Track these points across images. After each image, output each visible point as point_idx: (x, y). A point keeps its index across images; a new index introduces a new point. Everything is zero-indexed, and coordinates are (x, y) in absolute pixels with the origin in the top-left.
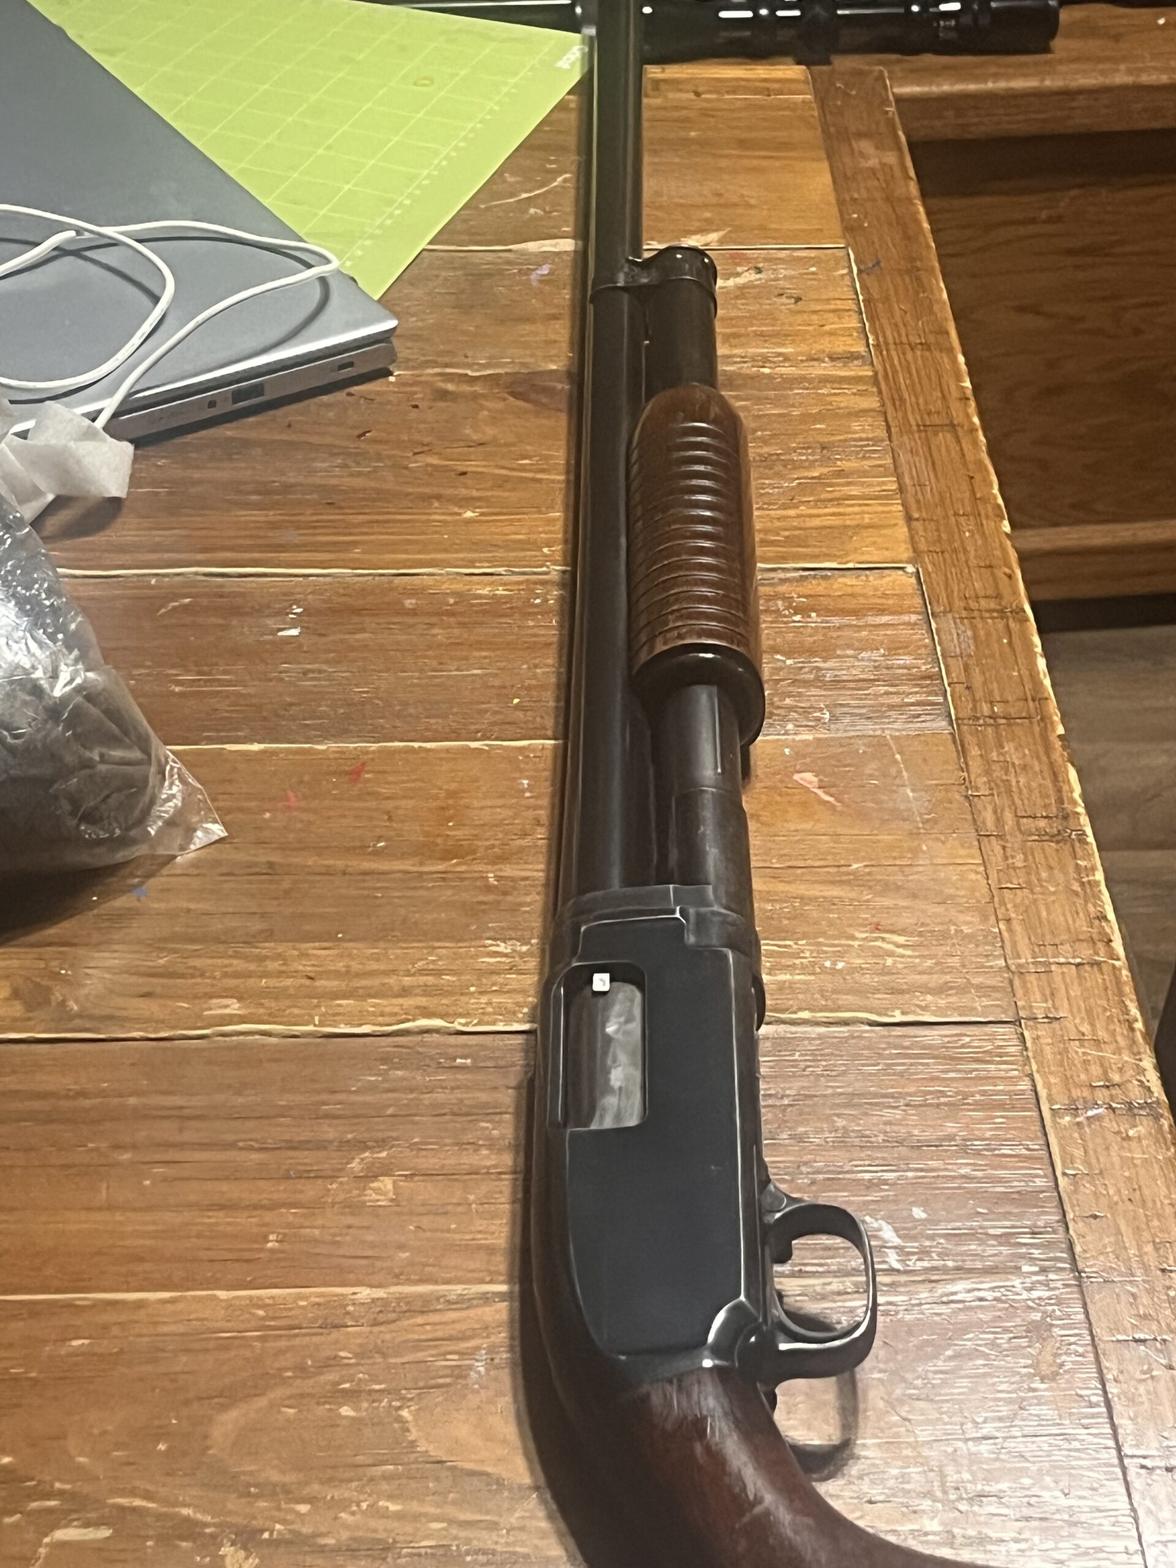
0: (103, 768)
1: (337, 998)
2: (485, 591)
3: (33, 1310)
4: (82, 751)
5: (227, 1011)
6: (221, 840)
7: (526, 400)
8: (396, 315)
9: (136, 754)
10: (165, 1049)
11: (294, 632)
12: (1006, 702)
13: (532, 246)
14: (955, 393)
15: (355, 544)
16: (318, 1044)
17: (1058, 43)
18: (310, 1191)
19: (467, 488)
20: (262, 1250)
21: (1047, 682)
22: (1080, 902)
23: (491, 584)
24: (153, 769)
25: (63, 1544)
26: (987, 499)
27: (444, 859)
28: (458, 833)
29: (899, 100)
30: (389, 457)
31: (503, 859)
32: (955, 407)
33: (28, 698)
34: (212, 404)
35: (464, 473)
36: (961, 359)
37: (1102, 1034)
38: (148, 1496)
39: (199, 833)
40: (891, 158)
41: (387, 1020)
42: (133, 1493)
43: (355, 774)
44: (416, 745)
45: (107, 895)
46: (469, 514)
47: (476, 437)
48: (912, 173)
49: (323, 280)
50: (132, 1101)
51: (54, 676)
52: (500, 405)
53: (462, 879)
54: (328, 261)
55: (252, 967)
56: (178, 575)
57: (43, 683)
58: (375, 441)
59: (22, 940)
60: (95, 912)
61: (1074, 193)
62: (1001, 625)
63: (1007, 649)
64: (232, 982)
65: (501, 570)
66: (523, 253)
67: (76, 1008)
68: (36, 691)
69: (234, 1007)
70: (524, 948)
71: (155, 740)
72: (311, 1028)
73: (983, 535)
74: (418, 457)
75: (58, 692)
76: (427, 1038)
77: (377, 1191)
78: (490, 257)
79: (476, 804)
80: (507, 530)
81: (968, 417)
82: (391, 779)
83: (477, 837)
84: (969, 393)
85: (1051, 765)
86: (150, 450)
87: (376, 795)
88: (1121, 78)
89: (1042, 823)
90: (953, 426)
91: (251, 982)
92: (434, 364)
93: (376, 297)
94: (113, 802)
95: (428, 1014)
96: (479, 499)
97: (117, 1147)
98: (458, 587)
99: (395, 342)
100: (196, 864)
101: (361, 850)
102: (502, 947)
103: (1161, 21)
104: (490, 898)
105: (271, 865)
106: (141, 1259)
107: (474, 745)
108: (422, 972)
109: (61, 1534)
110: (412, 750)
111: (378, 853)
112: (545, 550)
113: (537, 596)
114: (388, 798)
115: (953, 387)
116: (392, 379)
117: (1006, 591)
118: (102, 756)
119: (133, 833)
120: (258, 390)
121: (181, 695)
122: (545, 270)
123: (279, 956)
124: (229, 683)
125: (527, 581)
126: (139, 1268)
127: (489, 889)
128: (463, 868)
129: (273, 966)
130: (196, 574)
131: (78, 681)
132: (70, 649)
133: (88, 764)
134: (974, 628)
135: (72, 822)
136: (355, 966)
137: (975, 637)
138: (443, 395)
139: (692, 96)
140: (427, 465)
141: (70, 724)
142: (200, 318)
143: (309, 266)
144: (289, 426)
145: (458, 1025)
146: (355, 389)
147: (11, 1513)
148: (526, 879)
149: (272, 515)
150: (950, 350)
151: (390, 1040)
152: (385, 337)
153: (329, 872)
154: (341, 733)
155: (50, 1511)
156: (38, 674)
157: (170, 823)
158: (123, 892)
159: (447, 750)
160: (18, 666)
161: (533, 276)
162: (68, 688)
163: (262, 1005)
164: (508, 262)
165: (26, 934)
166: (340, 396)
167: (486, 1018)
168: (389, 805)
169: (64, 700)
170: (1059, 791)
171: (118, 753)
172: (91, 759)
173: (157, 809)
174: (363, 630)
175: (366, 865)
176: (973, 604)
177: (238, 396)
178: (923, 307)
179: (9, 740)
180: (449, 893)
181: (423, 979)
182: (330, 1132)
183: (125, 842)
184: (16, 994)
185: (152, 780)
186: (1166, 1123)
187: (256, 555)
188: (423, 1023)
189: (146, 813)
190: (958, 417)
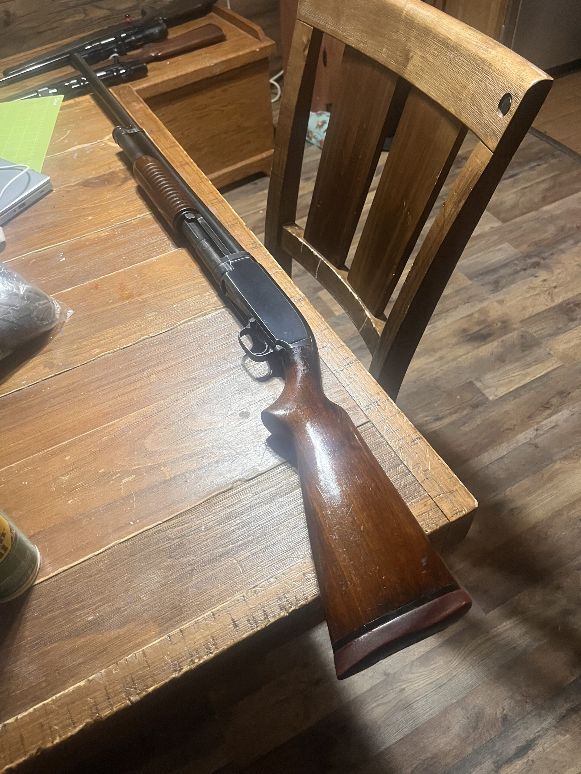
0: (40, 307)
1: (120, 340)
2: (103, 235)
3: (90, 435)
4: (34, 305)
5: (97, 352)
6: (74, 313)
7: (88, 187)
8: (49, 175)
9: (46, 301)
10: (87, 366)
11: (64, 259)
12: (230, 222)
13: (70, 150)
14: (184, 156)
15: (67, 233)
16: (121, 352)
17: (149, 74)
18: (138, 385)
19: (86, 212)
20: (134, 402)
21: (236, 214)
22: (267, 260)
23: (104, 232)
24: (51, 303)
25: (125, 483)
26: (203, 178)
27: (127, 300)
28: (127, 292)
29: (138, 91)
30: (64, 210)
31: (140, 295)
32: (185, 158)
33: (15, 297)
34: (15, 211)
35: (83, 209)
36: (181, 147)
37: (286, 286)
38: (139, 464)
39: (68, 314)
40: (142, 105)
41: (135, 340)
42: (135, 465)
43: (97, 287)
44: (107, 276)
45: (54, 336)
46: (90, 218)
47: (81, 199)
48: (148, 107)
49: (27, 173)
50: (86, 380)
51: (19, 289)
52: (83, 190)
53: (134, 302)
54: (26, 167)
55: (97, 339)
56: (28, 255)
57: (17, 292)
58: (57, 208)
59: (39, 354)
60: (53, 341)
61: (165, 108)
62: (220, 205)
63: (225, 210)
64: (94, 345)
65: (104, 228)
66: (69, 152)
67: (61, 364)
68: (16, 294)
69: (98, 350)
70: (156, 313)
71: (47, 295)
72: (118, 348)
73: (206, 186)
74: (71, 208)
75: (22, 292)
76: (146, 341)
77: (153, 378)
78: (62, 155)
79: (128, 284)
80: (101, 219)
81: (190, 160)
82: (105, 285)
83: (132, 292)
84: (187, 155)
85: (246, 232)
86: (5, 227)
87: (103, 290)
88: (166, 78)
89: (251, 246)
90: (187, 163)
91: (99, 343)
92: (62, 185)
93: (40, 172)
94: (46, 314)
95: (143, 336)
96: (90, 214)
97: (88, 392)
98: (96, 236)
99: (51, 182)
100: (70, 321)
101: (107, 304)
102: (151, 315)
103: (168, 63)
104: (142, 304)
105: (88, 315)
106: (107, 415)
107: (120, 271)
108: (137, 326)
109: (123, 481)
110: (106, 277)
111: (111, 303)
112: (112, 220)
113: (116, 232)
114: (107, 290)
115: (183, 155)
116: (54, 191)
117: (218, 197)
118: (38, 304)
119: (54, 319)
120: (24, 204)
121: (45, 283)
122: (76, 155)
123: (102, 335)
124: (55, 276)
125: (112, 229)
126: (108, 416)
127: (141, 302)
128: (133, 300)
129: (102, 337)
130: (33, 253)
131: (25, 288)
132: (19, 282)
133: (36, 307)
134: (215, 207)
135: (39, 322)
136: (121, 331)
137: (217, 209)
138: (69, 191)
139: (89, 103)
140: (74, 209)
141: (28, 300)
142: (3, 191)
143: (22, 170)
144: (36, 210)
145: (151, 335)
146: (47, 196)
147: (110, 481)
148: (148, 297)
149: (43, 233)
150: (178, 146)
151: (137, 344)
152: (48, 182)
153: (103, 312)
154: (88, 279)
155: (119, 477)
156: (15, 290)
157: (61, 314)
158: (57, 334)
159: (115, 274)
160: (9, 290)
161: (75, 157)
162: (24, 291)
163: (104, 347)
164: (67, 155)
165: (39, 352)
166: (44, 199)
167: (156, 332)
168: (108, 291)
169: (24, 294)
170: (251, 237)
171: (42, 302)
172: (37, 306)
173: (56, 312)
174: (80, 253)
175: (110, 307)
176: (212, 202)
177: (20, 207)
178: (167, 138)
179: (16, 309)
180: (132, 306)
181: (137, 328)
182: (135, 370)
183: (52, 322)
184: (45, 366)
185: (52, 305)
186: (307, 300)
187: (45, 244)
188: (143, 338)
189: (54, 314)
190: (188, 161)
